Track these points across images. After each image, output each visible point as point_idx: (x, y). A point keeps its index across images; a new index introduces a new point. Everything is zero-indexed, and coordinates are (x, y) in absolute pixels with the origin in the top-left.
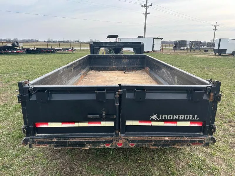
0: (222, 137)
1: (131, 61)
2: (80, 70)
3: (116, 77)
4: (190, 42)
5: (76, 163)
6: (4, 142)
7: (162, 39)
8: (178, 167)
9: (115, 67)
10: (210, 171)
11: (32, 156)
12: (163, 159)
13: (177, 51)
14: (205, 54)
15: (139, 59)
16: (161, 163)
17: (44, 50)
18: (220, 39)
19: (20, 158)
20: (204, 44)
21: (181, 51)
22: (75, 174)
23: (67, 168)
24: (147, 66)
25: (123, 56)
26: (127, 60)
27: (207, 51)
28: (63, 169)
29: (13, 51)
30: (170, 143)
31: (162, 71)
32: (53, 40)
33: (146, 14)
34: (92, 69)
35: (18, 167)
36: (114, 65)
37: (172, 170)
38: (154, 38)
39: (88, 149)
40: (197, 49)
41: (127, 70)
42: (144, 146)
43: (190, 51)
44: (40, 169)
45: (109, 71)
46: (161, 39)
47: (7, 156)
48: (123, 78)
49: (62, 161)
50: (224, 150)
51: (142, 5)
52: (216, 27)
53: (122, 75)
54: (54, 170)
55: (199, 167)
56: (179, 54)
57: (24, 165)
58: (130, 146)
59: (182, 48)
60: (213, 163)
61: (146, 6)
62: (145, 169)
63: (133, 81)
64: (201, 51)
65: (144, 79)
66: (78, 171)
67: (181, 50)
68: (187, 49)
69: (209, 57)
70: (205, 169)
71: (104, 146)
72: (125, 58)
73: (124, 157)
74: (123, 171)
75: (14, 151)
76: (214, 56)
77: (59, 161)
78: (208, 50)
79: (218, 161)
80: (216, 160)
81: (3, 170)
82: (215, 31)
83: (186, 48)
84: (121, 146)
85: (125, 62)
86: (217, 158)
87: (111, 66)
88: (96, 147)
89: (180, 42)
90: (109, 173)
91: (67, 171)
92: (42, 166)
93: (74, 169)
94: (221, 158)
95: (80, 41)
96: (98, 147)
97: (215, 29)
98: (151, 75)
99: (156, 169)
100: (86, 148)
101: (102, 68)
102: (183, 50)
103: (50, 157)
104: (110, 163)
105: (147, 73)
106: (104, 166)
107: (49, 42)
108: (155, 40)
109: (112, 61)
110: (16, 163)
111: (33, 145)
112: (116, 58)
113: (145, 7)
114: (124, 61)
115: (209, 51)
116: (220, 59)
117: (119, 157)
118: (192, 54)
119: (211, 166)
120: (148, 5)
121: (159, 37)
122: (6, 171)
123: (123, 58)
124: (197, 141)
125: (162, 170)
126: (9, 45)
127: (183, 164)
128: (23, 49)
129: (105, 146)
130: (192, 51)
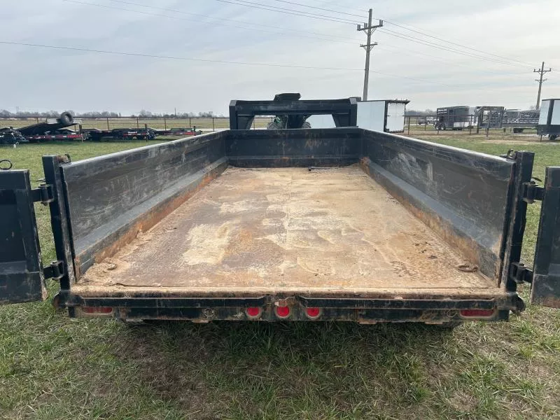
0: (550, 317)
1: (326, 144)
2: (203, 161)
3: (290, 179)
4: (478, 110)
5: (182, 367)
6: (21, 320)
7: (408, 102)
8: (431, 381)
9: (287, 158)
10: (515, 392)
11: (83, 349)
12: (397, 363)
13: (445, 132)
14: (515, 138)
15: (345, 140)
16: (389, 372)
17: (130, 133)
18: (552, 101)
19: (54, 354)
20: (513, 114)
21: (456, 133)
22: (180, 389)
23: (161, 376)
24: (366, 156)
25: (307, 133)
26: (316, 142)
27: (520, 131)
28: (152, 379)
29: (59, 136)
30: (405, 307)
31: (399, 159)
32: (153, 114)
33: (369, 47)
34: (234, 164)
35: (48, 372)
36: (286, 155)
37: (417, 386)
38: (387, 102)
39: (206, 321)
40: (494, 125)
41: (317, 166)
42: (342, 316)
43: (478, 131)
44: (99, 377)
45: (273, 169)
46: (406, 102)
47: (25, 349)
48: (305, 181)
49: (151, 361)
50: (553, 346)
51: (359, 26)
52: (542, 75)
53: (304, 175)
54: (129, 380)
55: (487, 380)
56: (448, 137)
57: (60, 368)
58: (309, 316)
59: (457, 125)
60: (524, 374)
61: (369, 28)
62: (349, 385)
63: (329, 186)
64: (505, 130)
65: (356, 184)
66: (186, 385)
67: (455, 129)
68: (470, 127)
69: (525, 144)
70: (503, 388)
71: (245, 315)
72: (313, 138)
73: (299, 356)
74: (294, 386)
75: (41, 339)
76: (537, 141)
77: (145, 360)
78: (522, 129)
79: (536, 369)
80: (531, 367)
81: (14, 376)
82: (541, 83)
83: (467, 124)
84: (287, 317)
85: (311, 148)
86: (535, 363)
87: (279, 157)
88: (226, 319)
89: (451, 110)
90: (261, 389)
91: (160, 383)
92: (104, 371)
93: (177, 380)
94: (544, 364)
95: (214, 114)
96: (229, 318)
97: (541, 80)
98: (373, 174)
99: (376, 383)
100: (202, 321)
101: (258, 160)
102: (460, 129)
103: (124, 352)
104: (265, 368)
105: (364, 170)
106: (251, 374)
107: (142, 117)
108: (389, 105)
109: (281, 145)
110: (44, 364)
111: (78, 310)
112: (290, 137)
113: (367, 30)
114: (310, 144)
115: (524, 131)
116: (555, 147)
117: (287, 355)
118: (482, 139)
119: (518, 381)
120: (373, 24)
121: (399, 99)
122: (20, 379)
123: (307, 137)
124: (477, 305)
125: (391, 387)
126: (52, 122)
127: (446, 375)
128: (82, 131)
129: (248, 315)
130: (483, 130)
